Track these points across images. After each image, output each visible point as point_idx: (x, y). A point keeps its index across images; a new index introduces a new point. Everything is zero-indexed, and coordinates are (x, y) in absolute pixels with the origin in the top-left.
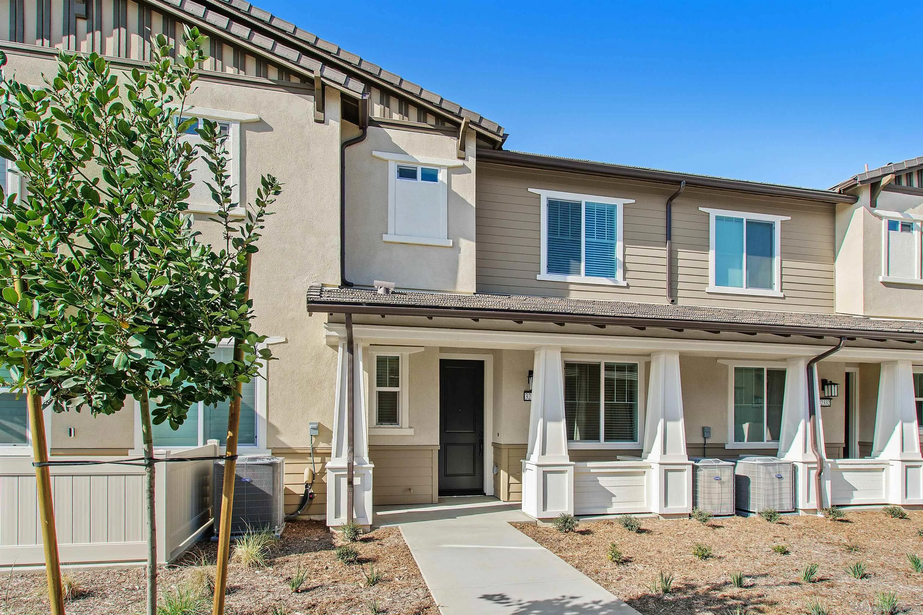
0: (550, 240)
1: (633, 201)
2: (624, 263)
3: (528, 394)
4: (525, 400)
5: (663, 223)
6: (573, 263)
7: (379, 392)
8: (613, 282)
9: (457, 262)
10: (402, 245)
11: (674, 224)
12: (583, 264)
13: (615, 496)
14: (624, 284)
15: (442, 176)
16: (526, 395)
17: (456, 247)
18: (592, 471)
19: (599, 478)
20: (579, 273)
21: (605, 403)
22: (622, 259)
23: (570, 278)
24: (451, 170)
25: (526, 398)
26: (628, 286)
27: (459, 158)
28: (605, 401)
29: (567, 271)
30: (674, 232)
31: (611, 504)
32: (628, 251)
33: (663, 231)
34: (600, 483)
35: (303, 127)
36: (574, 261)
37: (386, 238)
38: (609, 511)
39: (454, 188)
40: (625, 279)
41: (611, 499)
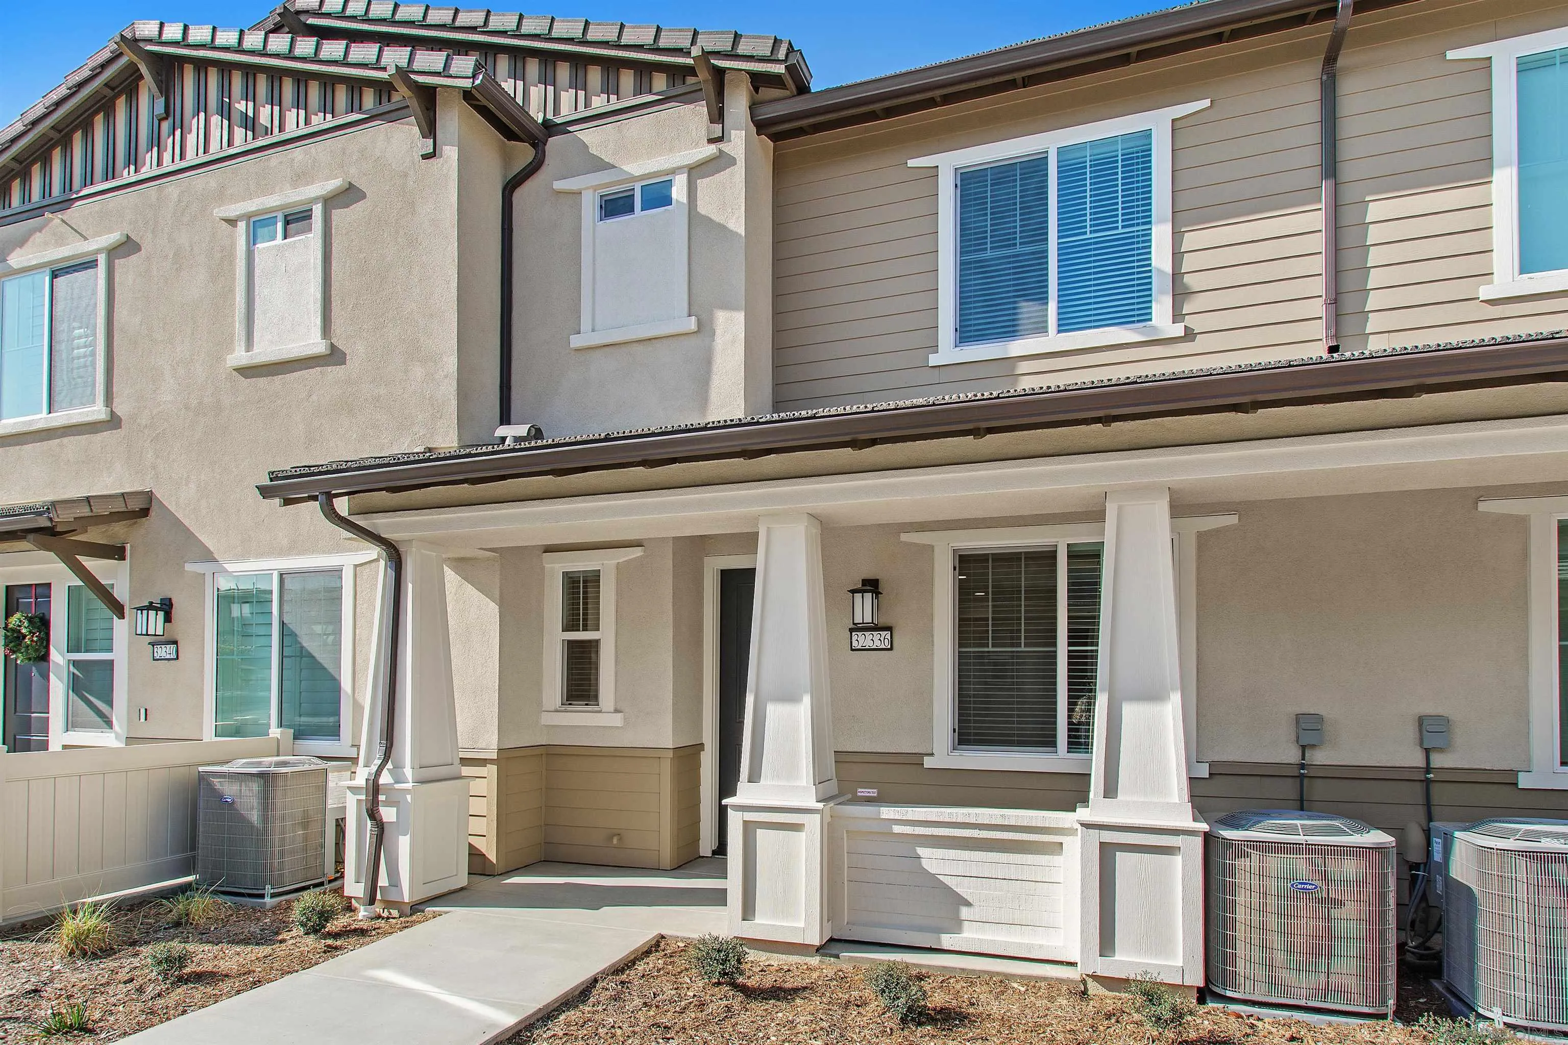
0: (965, 268)
1: (1206, 103)
2: (1177, 275)
3: (860, 634)
4: (852, 650)
5: (1314, 134)
6: (1027, 309)
7: (569, 641)
8: (1139, 333)
9: (708, 361)
10: (607, 349)
11: (1348, 127)
12: (1052, 307)
13: (968, 904)
14: (1178, 330)
15: (679, 192)
16: (854, 638)
17: (705, 328)
18: (897, 829)
19: (921, 851)
20: (1042, 328)
21: (1069, 651)
22: (1168, 268)
23: (1017, 347)
24: (696, 171)
25: (855, 644)
26: (1190, 335)
27: (711, 141)
28: (1070, 644)
29: (1010, 331)
30: (1348, 150)
31: (956, 926)
32: (1190, 240)
33: (1313, 156)
34: (925, 864)
35: (406, 175)
36: (1031, 303)
37: (576, 341)
38: (947, 941)
39: (703, 208)
40: (1177, 316)
41: (958, 912)
